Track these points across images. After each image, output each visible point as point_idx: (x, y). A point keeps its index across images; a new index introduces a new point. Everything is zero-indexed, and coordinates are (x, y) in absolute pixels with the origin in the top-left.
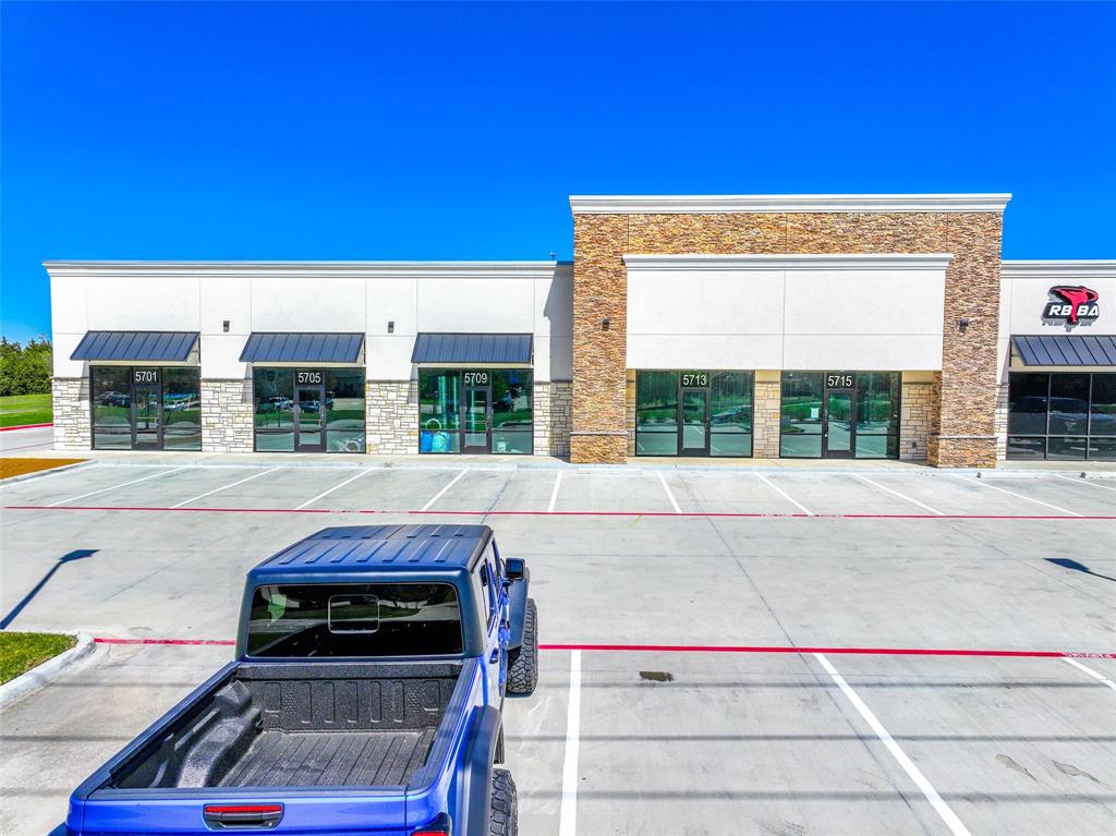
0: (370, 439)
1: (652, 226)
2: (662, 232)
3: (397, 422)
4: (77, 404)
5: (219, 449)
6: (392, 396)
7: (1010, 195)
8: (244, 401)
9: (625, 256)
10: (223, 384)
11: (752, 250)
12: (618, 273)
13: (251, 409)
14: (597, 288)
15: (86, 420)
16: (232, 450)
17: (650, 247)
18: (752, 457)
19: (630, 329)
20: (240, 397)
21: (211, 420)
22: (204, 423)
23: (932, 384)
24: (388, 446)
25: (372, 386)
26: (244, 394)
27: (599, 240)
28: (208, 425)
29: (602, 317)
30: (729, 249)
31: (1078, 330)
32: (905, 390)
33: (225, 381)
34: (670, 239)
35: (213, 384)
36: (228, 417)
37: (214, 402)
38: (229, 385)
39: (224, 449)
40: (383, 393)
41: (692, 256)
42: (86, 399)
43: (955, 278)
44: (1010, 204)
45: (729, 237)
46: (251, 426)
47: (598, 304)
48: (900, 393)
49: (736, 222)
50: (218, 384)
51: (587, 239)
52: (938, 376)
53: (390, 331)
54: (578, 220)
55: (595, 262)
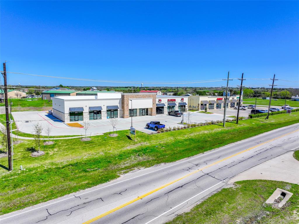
0: (102, 118)
2: (132, 96)
3: (105, 116)
11: (139, 98)
15: (69, 118)
17: (131, 98)
18: (137, 116)
20: (88, 114)
28: (84, 118)
29: (127, 104)
31: (160, 103)
32: (148, 110)
35: (85, 113)
36: (86, 117)
39: (86, 120)
40: (103, 113)
42: (69, 116)
43: (153, 100)
46: (89, 117)
52: (152, 108)
53: (104, 106)
54: (125, 95)
55: (126, 99)
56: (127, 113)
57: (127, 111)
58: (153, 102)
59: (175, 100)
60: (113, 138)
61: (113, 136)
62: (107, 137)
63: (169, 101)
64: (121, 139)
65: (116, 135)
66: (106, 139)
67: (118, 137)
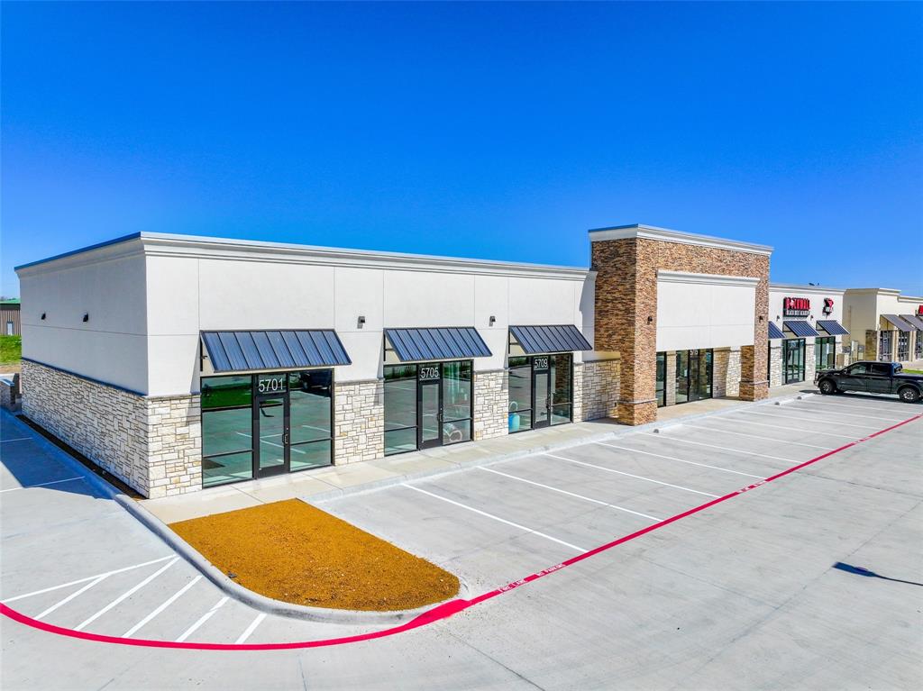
0: (477, 426)
1: (667, 251)
3: (495, 408)
4: (183, 430)
5: (352, 459)
6: (492, 384)
7: (771, 248)
8: (377, 402)
9: (658, 271)
10: (357, 387)
12: (654, 283)
13: (382, 411)
14: (645, 293)
15: (196, 451)
16: (365, 458)
18: (664, 404)
19: (658, 325)
20: (373, 399)
22: (337, 432)
24: (489, 430)
25: (479, 376)
26: (377, 395)
27: (647, 259)
28: (341, 434)
30: (694, 269)
32: (715, 356)
33: (359, 383)
34: (674, 260)
35: (348, 387)
36: (361, 423)
37: (346, 407)
38: (362, 387)
41: (681, 273)
42: (196, 422)
45: (695, 261)
46: (383, 429)
47: (646, 305)
48: (713, 358)
49: (698, 252)
50: (352, 387)
51: (641, 257)
52: (750, 348)
53: (491, 325)
54: (638, 242)
55: (645, 274)
56: (645, 383)
57: (645, 366)
58: (757, 305)
63: (790, 308)
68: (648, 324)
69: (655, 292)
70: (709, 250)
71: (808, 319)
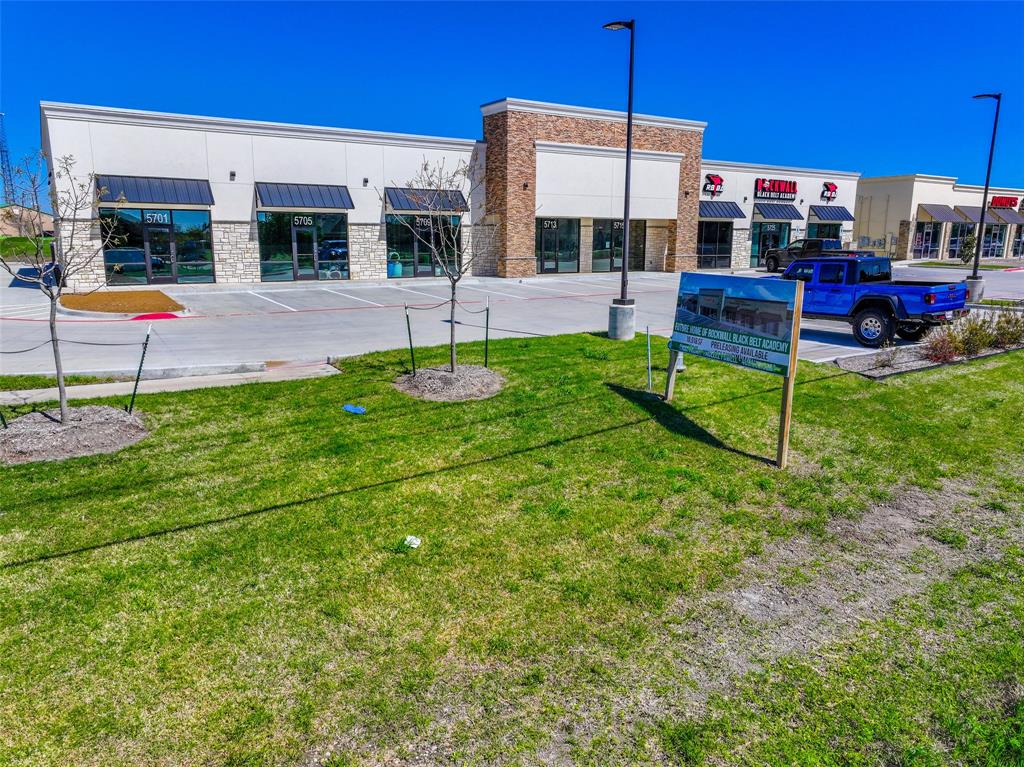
0: (353, 268)
1: (549, 123)
2: (555, 127)
3: (372, 255)
4: (89, 243)
5: (231, 280)
6: (368, 235)
7: (706, 124)
8: (251, 239)
9: (537, 142)
10: (232, 226)
11: (599, 144)
12: (532, 153)
13: (257, 246)
14: (520, 162)
15: (99, 259)
16: (243, 281)
17: (548, 138)
18: (578, 271)
19: (537, 191)
20: (248, 236)
21: (222, 256)
22: (216, 258)
23: (671, 227)
24: (366, 273)
25: (353, 227)
26: (251, 234)
27: (521, 130)
28: (220, 260)
29: (524, 182)
30: (587, 142)
31: (716, 199)
32: (648, 231)
33: (234, 223)
34: (559, 132)
35: (223, 225)
36: (238, 254)
37: (223, 240)
38: (237, 226)
39: (236, 280)
40: (362, 233)
41: (570, 144)
42: (98, 238)
43: (684, 168)
44: (706, 128)
45: (588, 134)
46: (258, 260)
47: (521, 173)
48: (645, 233)
49: (593, 125)
50: (228, 226)
51: (515, 128)
52: (674, 222)
53: (365, 185)
54: (509, 114)
55: (519, 144)
56: (521, 242)
57: (521, 227)
58: (681, 181)
59: (792, 187)
60: (449, 418)
61: (455, 393)
62: (373, 401)
63: (764, 189)
64: (557, 424)
65: (478, 382)
66: (354, 429)
67: (516, 407)
68: (525, 189)
69: (534, 161)
70: (608, 124)
71: (796, 204)
